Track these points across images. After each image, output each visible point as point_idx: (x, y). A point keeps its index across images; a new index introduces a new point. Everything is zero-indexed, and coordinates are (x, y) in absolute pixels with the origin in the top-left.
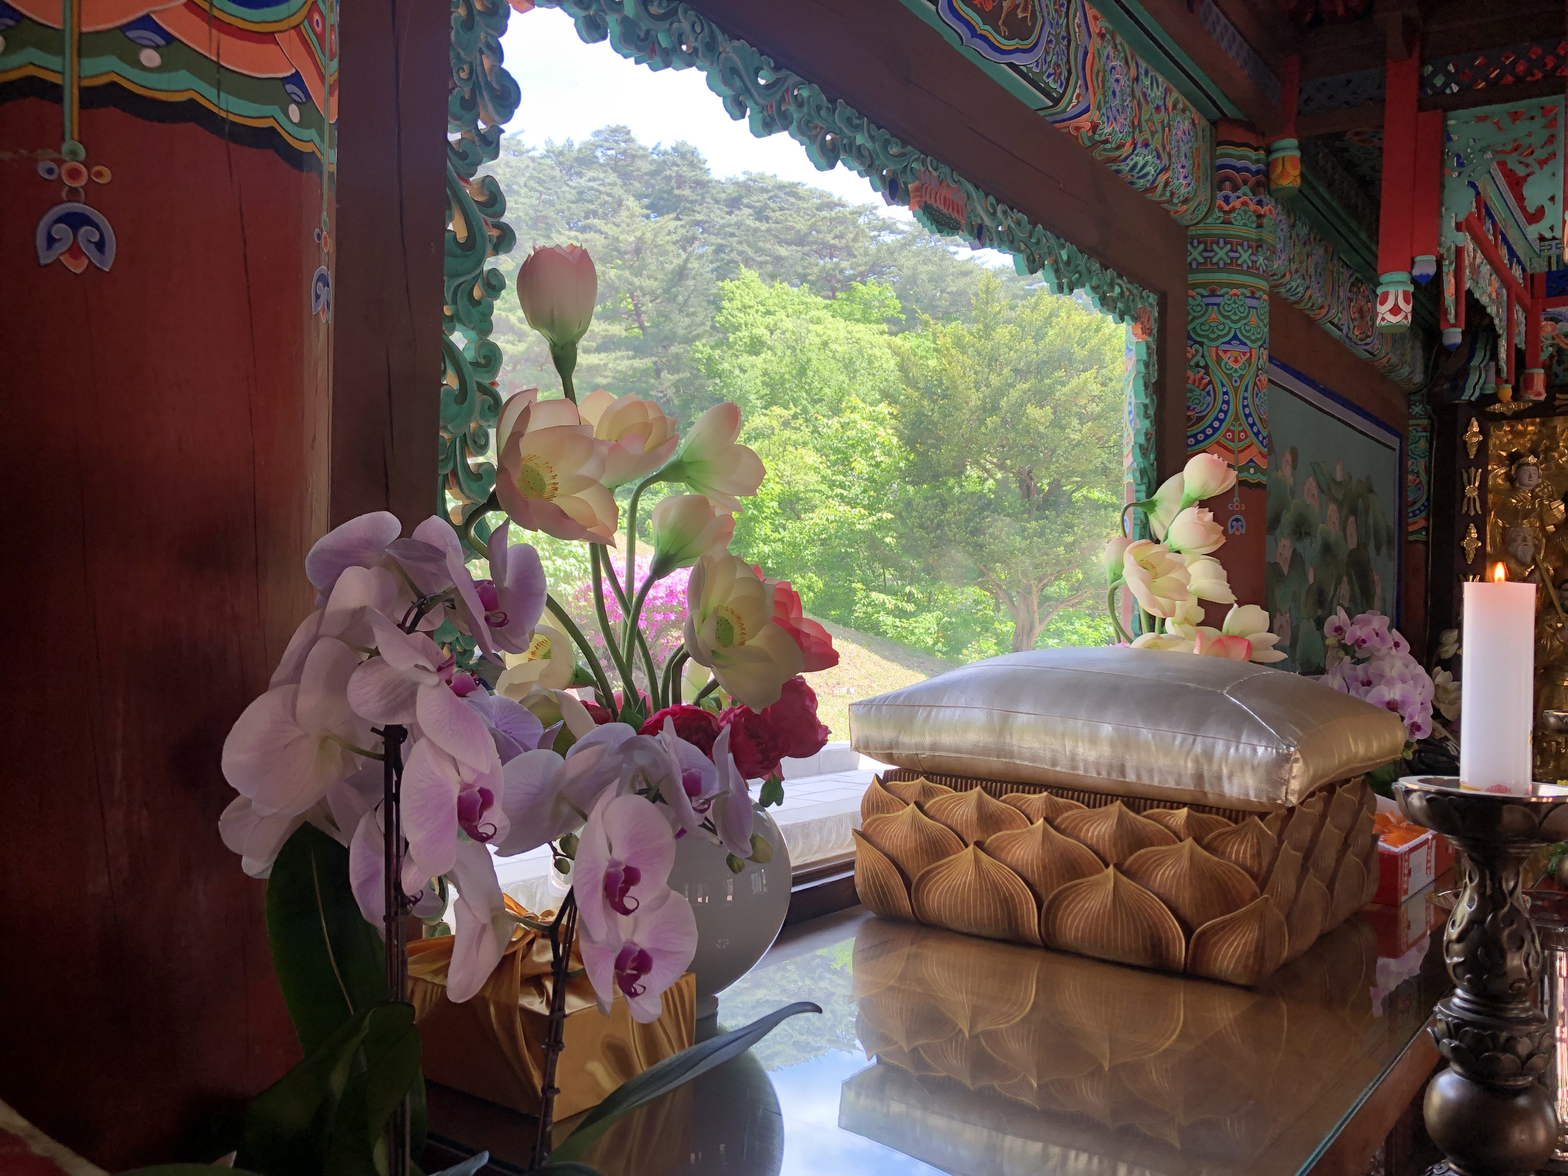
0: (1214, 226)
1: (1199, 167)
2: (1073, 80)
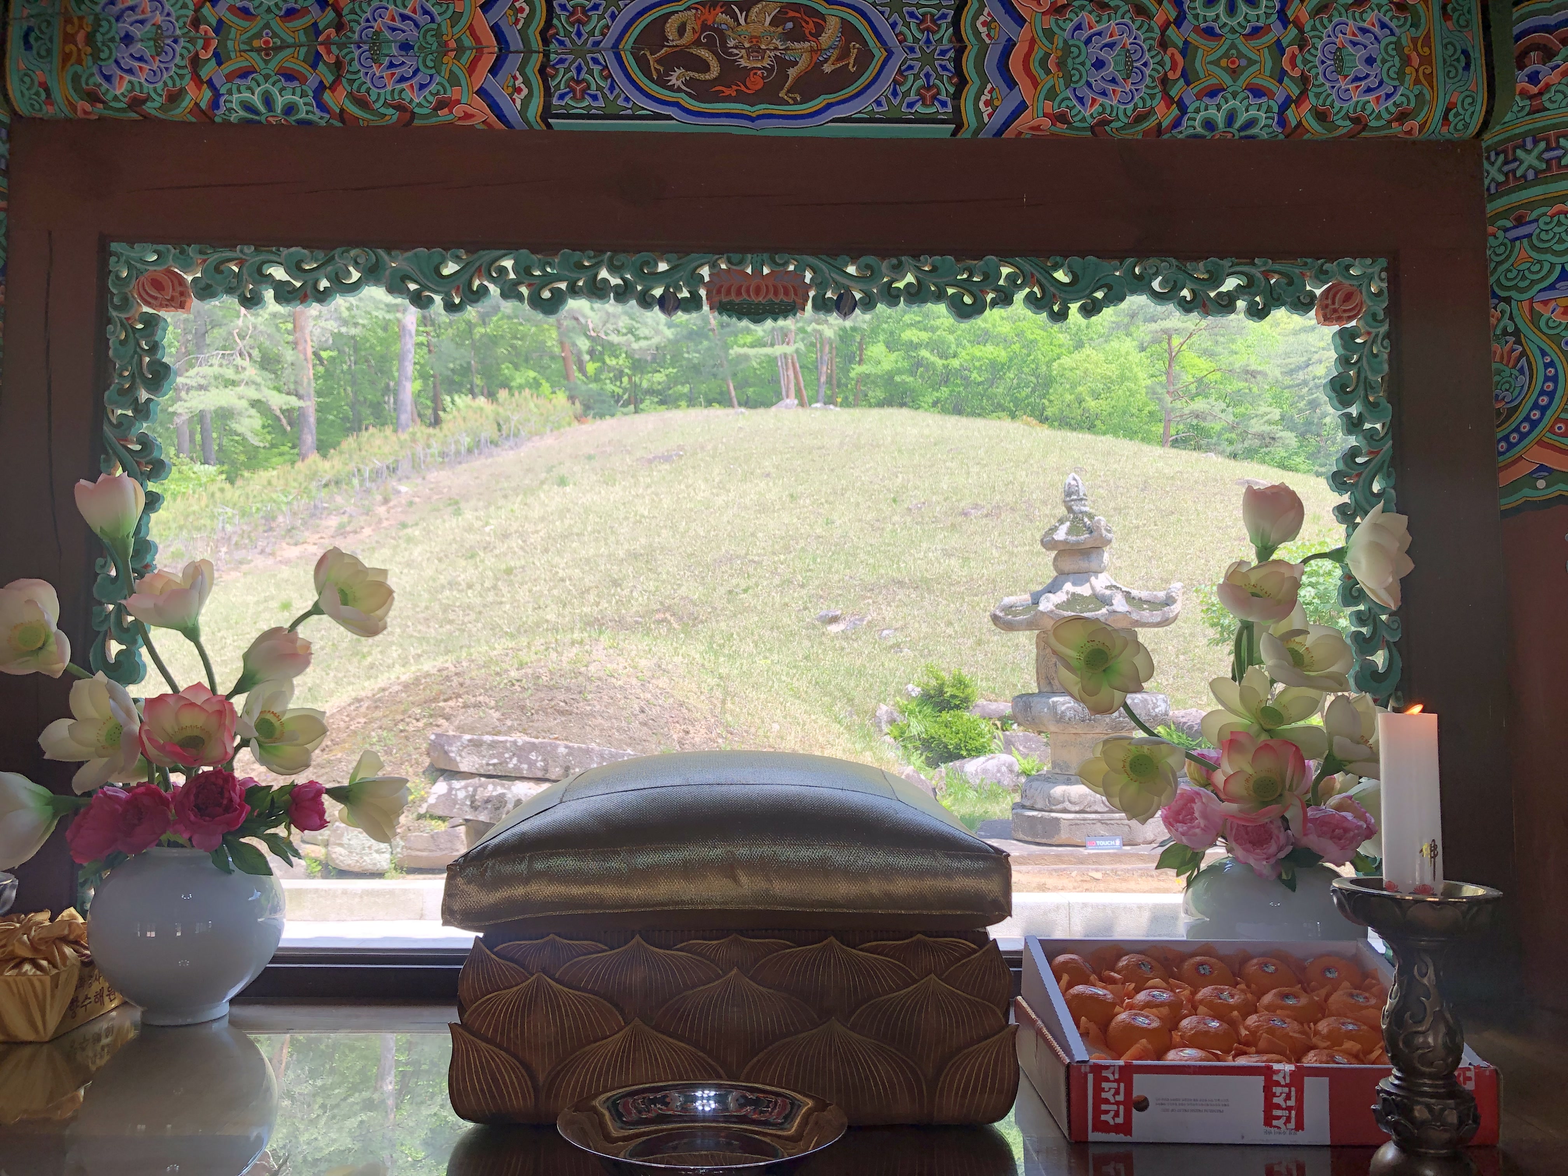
0: (1513, 122)
1: (1426, 60)
2: (970, 91)
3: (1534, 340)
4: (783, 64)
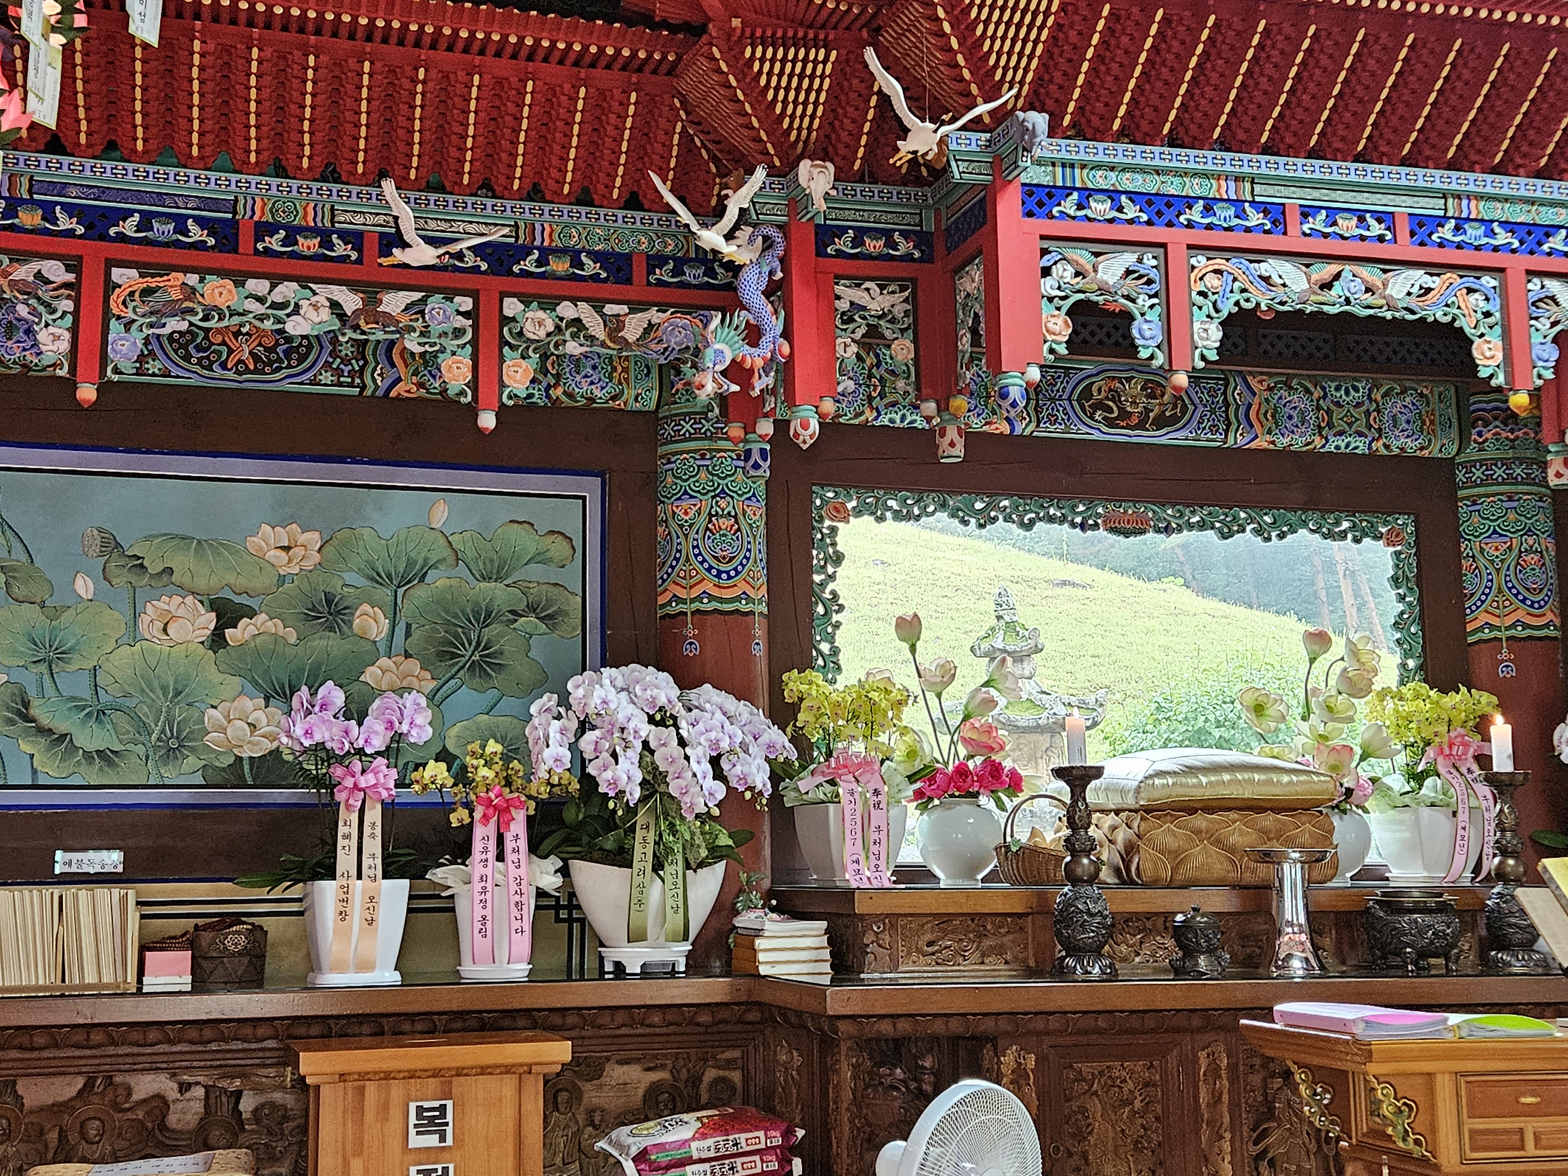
0: (1471, 453)
1: (1432, 422)
2: (1233, 427)
3: (1482, 562)
4: (1148, 410)
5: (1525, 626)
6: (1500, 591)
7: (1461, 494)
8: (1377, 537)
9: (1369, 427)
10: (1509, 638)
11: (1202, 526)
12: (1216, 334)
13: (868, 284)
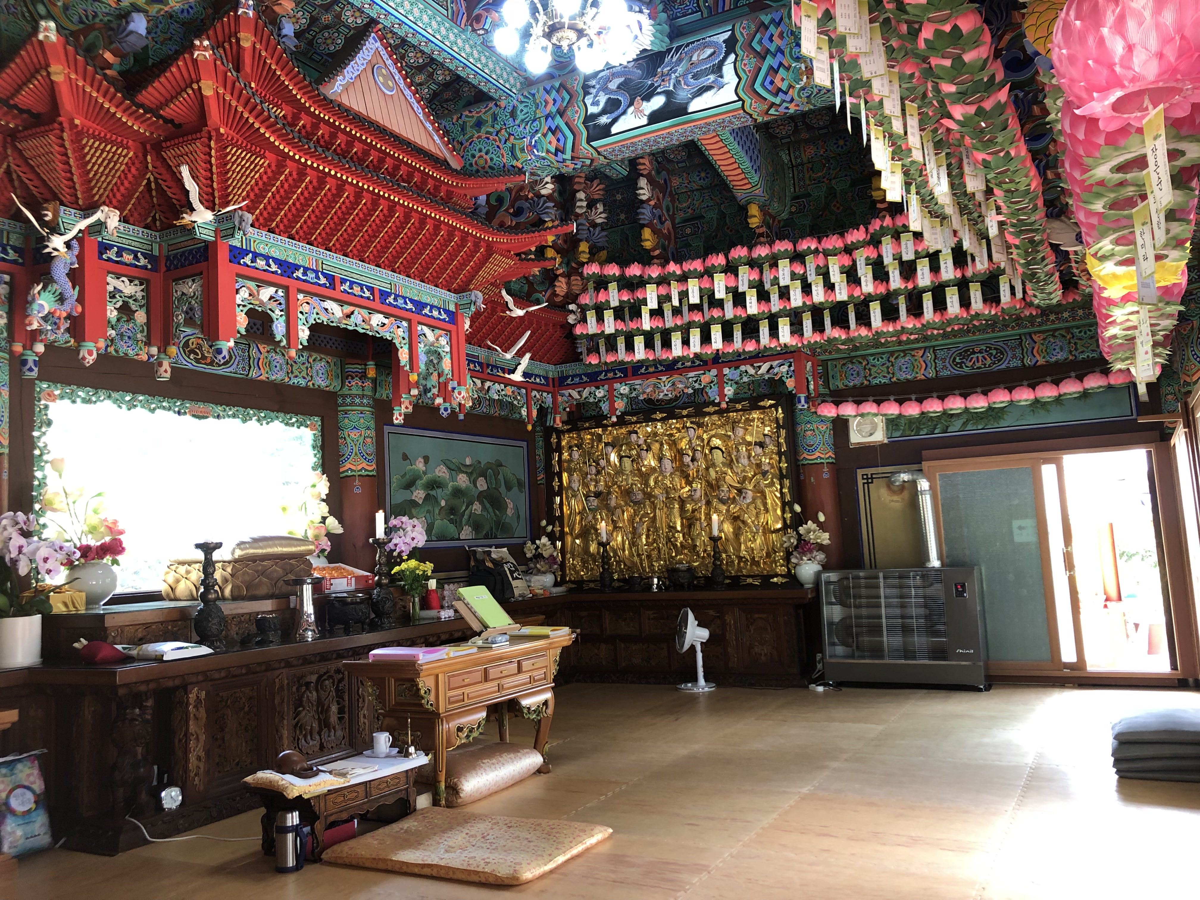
0: (345, 391)
1: (331, 375)
2: (252, 369)
3: (348, 440)
5: (366, 470)
6: (356, 454)
7: (340, 408)
8: (307, 427)
9: (308, 374)
10: (359, 476)
11: (234, 416)
12: (307, 332)
13: (124, 279)
